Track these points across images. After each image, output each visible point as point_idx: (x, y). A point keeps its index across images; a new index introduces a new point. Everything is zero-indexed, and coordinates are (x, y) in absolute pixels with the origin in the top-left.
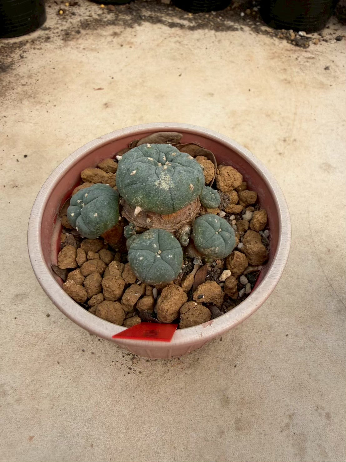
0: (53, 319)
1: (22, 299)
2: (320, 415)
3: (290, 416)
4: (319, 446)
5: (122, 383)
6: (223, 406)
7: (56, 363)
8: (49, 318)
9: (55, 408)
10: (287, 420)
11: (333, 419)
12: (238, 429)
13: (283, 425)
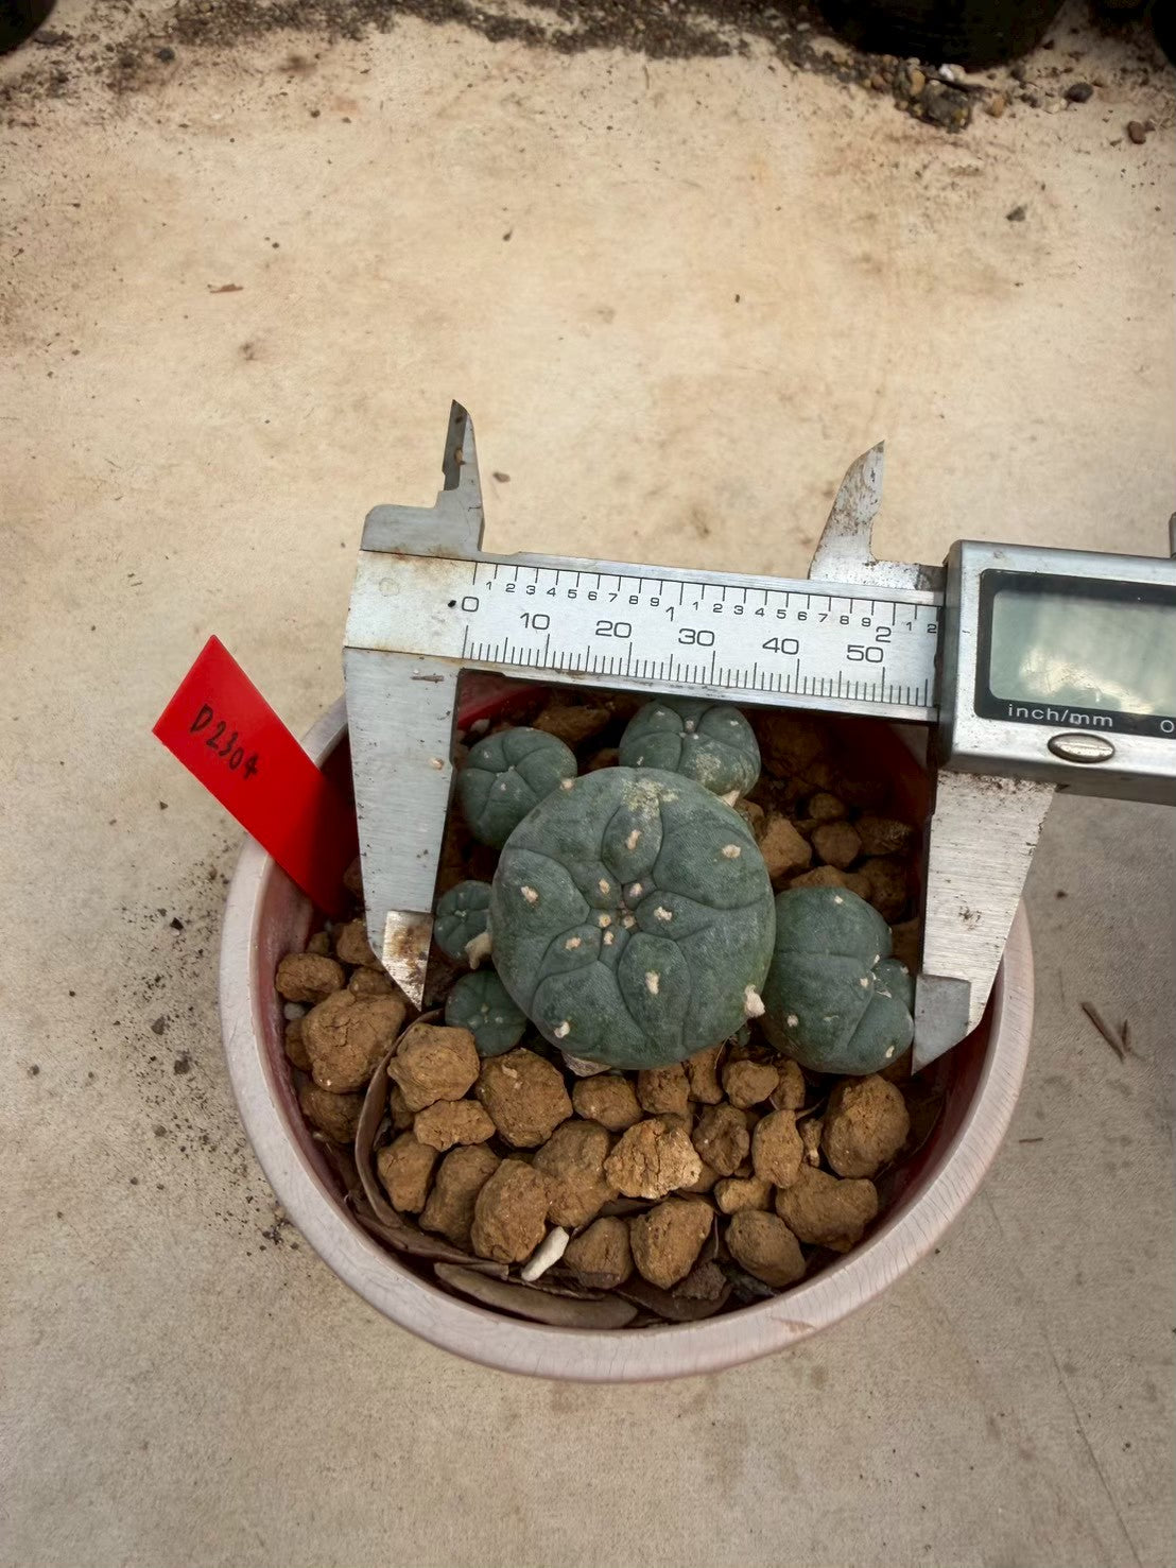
0: (47, 1085)
2: (797, 1373)
4: (781, 1457)
5: (241, 1275)
7: (53, 1214)
8: (37, 1079)
9: (43, 1343)
11: (832, 1386)
13: (687, 1398)
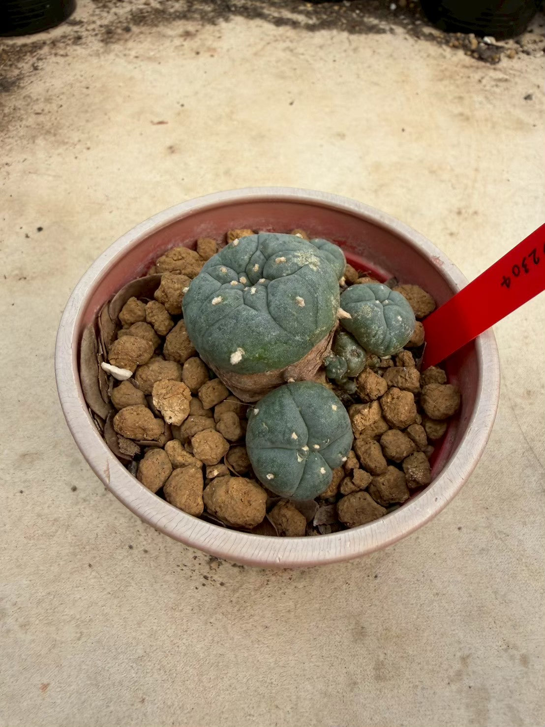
0: (82, 495)
1: (31, 462)
2: (512, 658)
3: (464, 659)
4: (510, 707)
5: (193, 601)
6: (355, 641)
7: (87, 566)
8: (76, 493)
9: (83, 639)
10: (457, 666)
11: (533, 666)
12: (378, 678)
13: (452, 673)
